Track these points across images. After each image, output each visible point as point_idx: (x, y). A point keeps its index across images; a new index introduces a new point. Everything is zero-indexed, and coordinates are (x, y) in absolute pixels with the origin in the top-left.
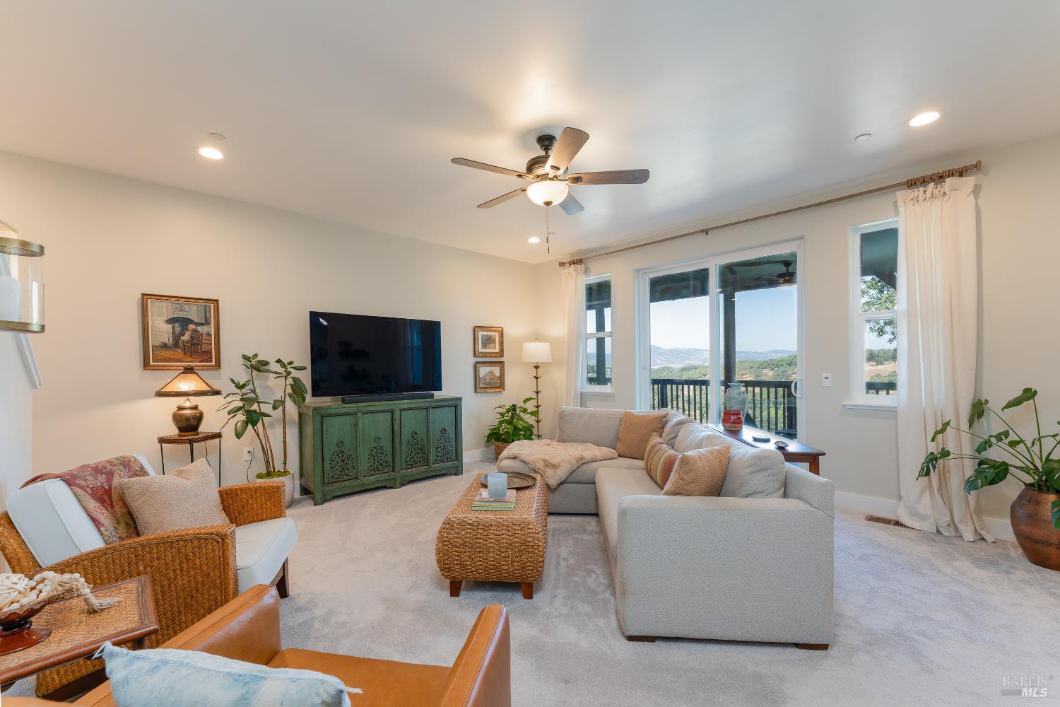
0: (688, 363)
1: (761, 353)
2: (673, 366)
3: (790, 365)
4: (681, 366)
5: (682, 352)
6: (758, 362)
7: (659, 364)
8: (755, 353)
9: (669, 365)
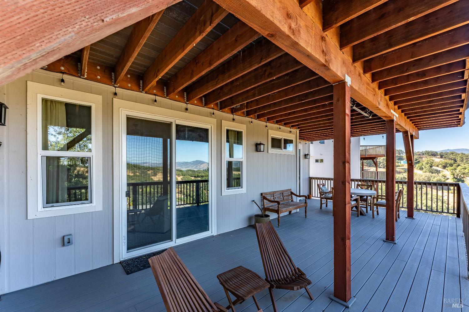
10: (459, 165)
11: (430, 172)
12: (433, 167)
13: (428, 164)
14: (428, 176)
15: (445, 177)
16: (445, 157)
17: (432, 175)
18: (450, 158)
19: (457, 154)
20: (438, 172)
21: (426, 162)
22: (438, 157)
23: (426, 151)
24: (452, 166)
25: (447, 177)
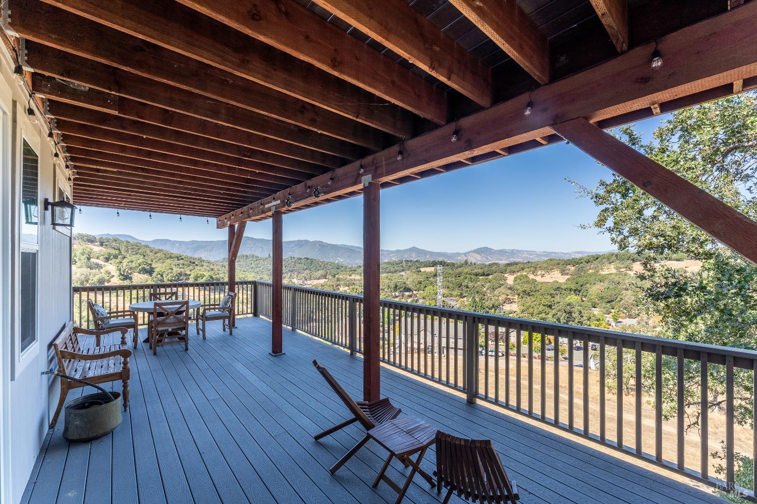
0: (512, 260)
1: (567, 253)
2: (500, 262)
3: (588, 263)
4: (507, 262)
5: (508, 252)
6: (563, 260)
7: (491, 261)
8: (563, 253)
9: (498, 262)
10: (125, 257)
11: (88, 267)
12: (92, 260)
13: (83, 255)
14: (85, 273)
15: (109, 273)
16: (106, 245)
17: (91, 271)
18: (113, 246)
19: (121, 242)
20: (99, 267)
21: (80, 251)
22: (97, 243)
23: (79, 234)
24: (116, 259)
25: (112, 274)
